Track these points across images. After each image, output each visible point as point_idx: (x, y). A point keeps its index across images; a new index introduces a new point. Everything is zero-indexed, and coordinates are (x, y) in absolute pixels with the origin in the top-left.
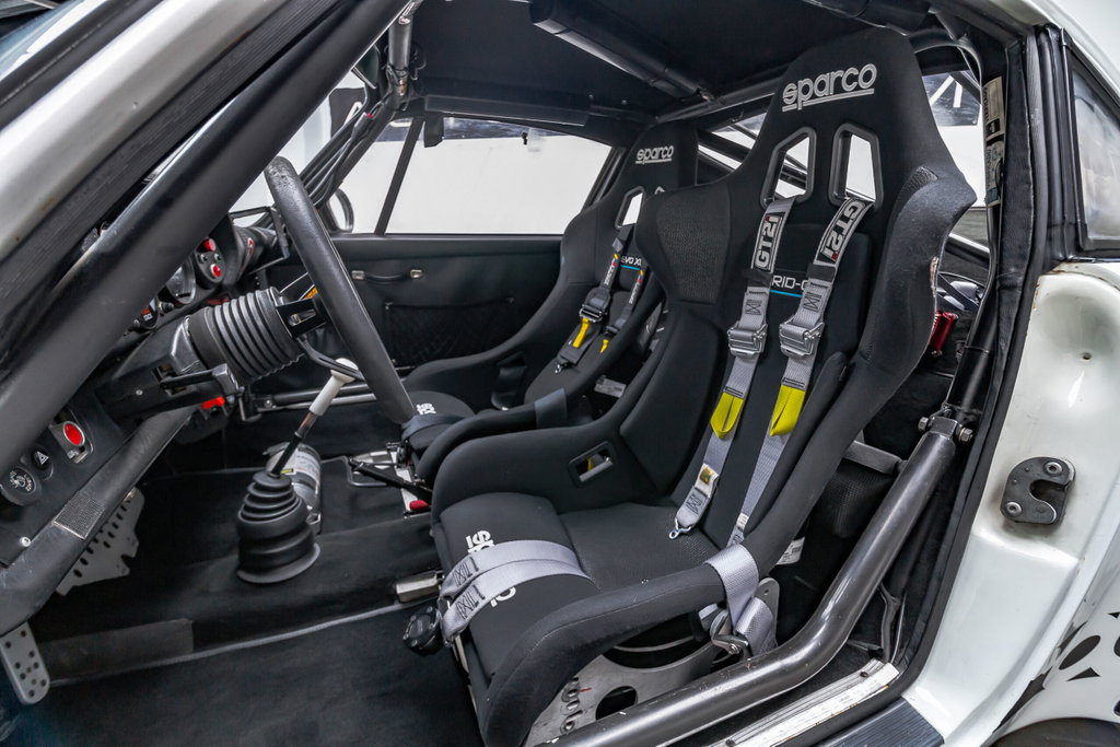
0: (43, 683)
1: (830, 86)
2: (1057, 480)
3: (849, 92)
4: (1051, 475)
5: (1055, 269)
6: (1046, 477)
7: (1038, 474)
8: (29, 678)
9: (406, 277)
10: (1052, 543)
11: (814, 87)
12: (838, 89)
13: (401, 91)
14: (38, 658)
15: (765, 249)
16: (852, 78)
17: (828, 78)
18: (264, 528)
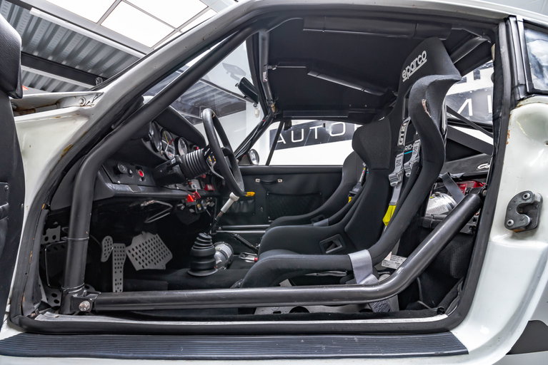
1: (415, 66)
2: (528, 201)
3: (421, 64)
4: (526, 200)
5: (518, 105)
6: (523, 202)
7: (520, 201)
8: (118, 286)
9: (276, 182)
10: (535, 239)
11: (410, 68)
12: (417, 65)
13: (273, 110)
14: (122, 282)
15: (402, 137)
16: (420, 59)
17: (413, 63)
18: (197, 252)
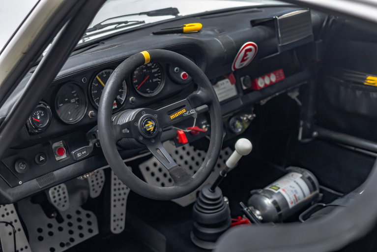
0: (121, 228)
